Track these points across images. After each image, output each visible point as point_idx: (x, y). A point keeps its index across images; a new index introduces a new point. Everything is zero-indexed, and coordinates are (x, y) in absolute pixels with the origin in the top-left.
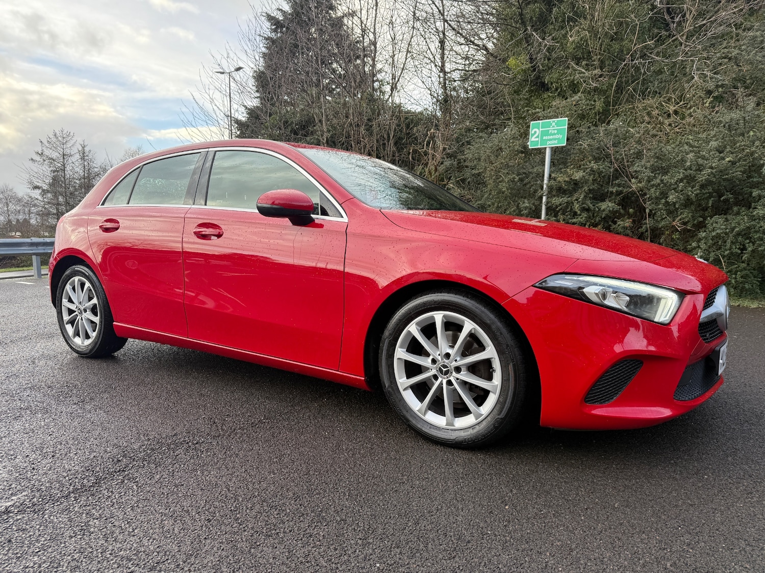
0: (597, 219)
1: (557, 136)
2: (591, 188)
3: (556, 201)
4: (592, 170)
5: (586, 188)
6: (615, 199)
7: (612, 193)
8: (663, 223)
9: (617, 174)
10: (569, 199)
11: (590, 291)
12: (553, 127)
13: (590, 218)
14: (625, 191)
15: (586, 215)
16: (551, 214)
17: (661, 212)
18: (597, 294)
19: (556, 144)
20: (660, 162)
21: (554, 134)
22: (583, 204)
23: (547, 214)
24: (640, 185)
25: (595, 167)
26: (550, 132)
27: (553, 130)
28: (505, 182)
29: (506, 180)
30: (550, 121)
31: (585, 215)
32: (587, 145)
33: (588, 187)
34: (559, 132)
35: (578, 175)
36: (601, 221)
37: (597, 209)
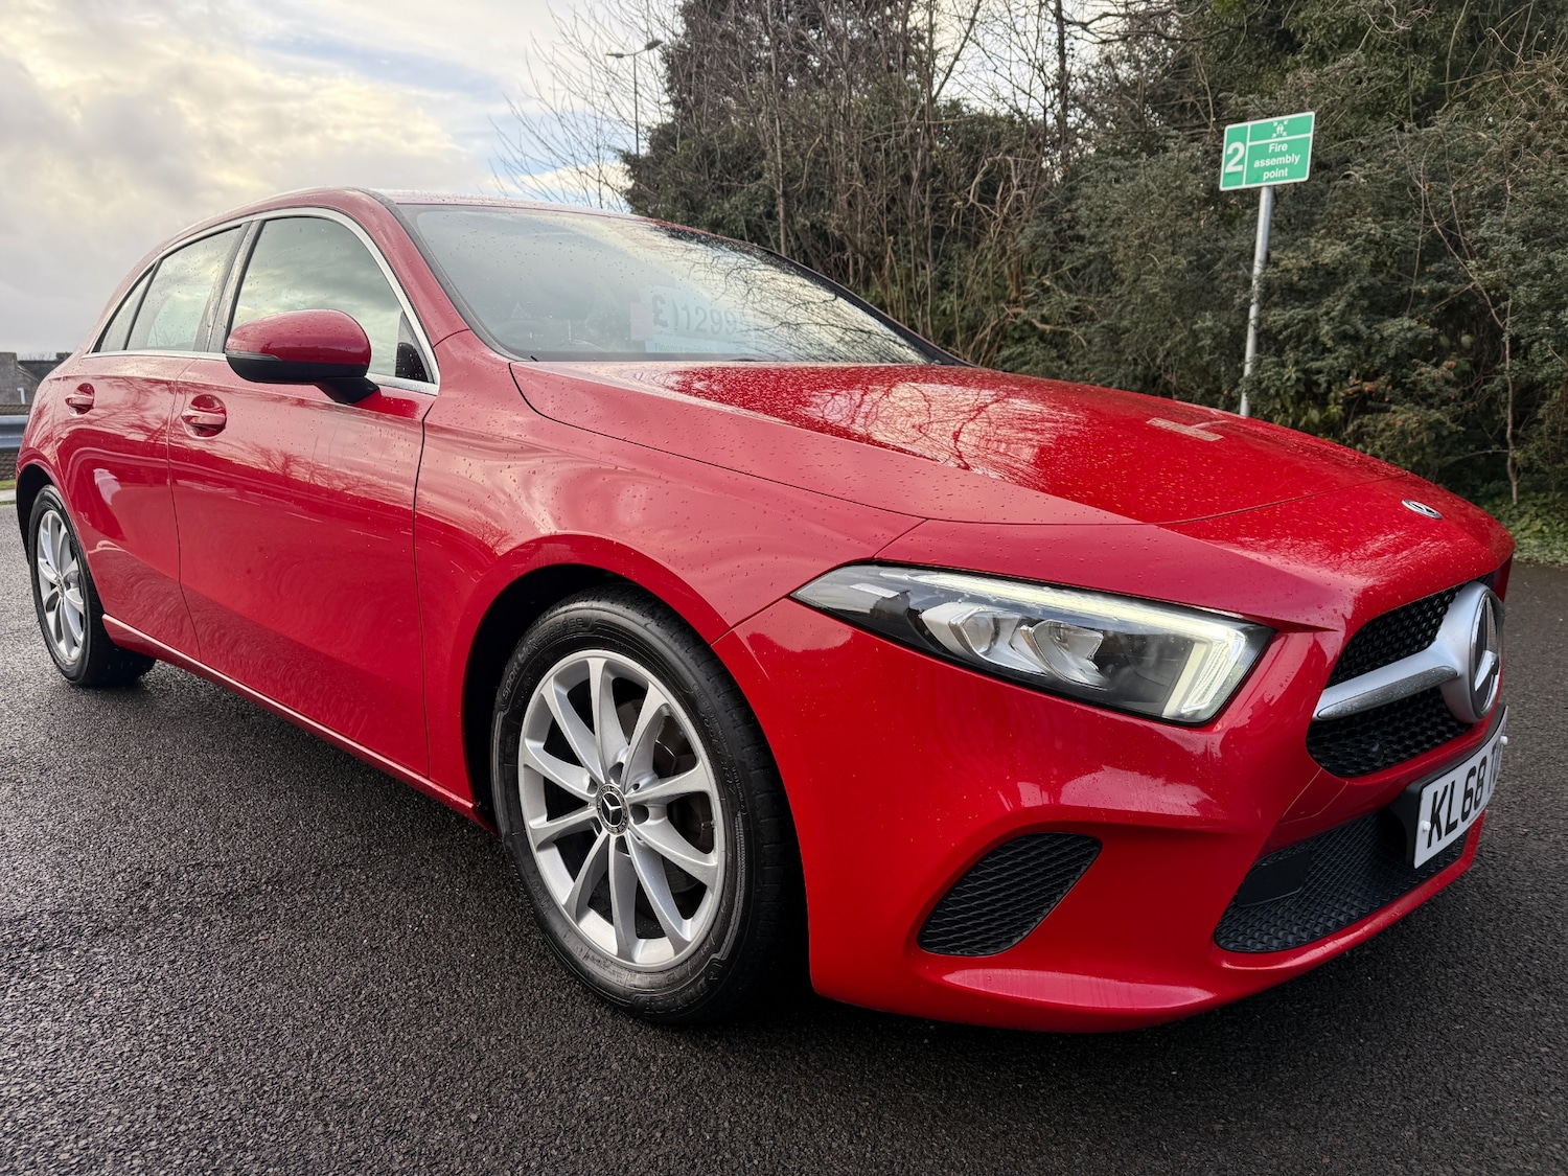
0: (1377, 362)
1: (1287, 159)
2: (1365, 284)
3: (1278, 317)
4: (1370, 240)
5: (1352, 285)
6: (1427, 310)
7: (1418, 294)
8: (1547, 370)
9: (1434, 250)
10: (1310, 311)
11: (939, 617)
12: (1280, 136)
13: (1359, 357)
14: (1452, 290)
15: (1346, 352)
16: (1268, 349)
17: (1541, 344)
18: (955, 629)
19: (1283, 177)
20: (1551, 214)
21: (1281, 154)
22: (1342, 323)
23: (1258, 348)
24: (1490, 274)
25: (1377, 231)
26: (1271, 148)
27: (1280, 143)
28: (1160, 272)
29: (1161, 267)
30: (1272, 123)
31: (1344, 350)
32: (1365, 177)
33: (1359, 281)
34: (1293, 147)
35: (1333, 253)
36: (1387, 365)
37: (1377, 336)
